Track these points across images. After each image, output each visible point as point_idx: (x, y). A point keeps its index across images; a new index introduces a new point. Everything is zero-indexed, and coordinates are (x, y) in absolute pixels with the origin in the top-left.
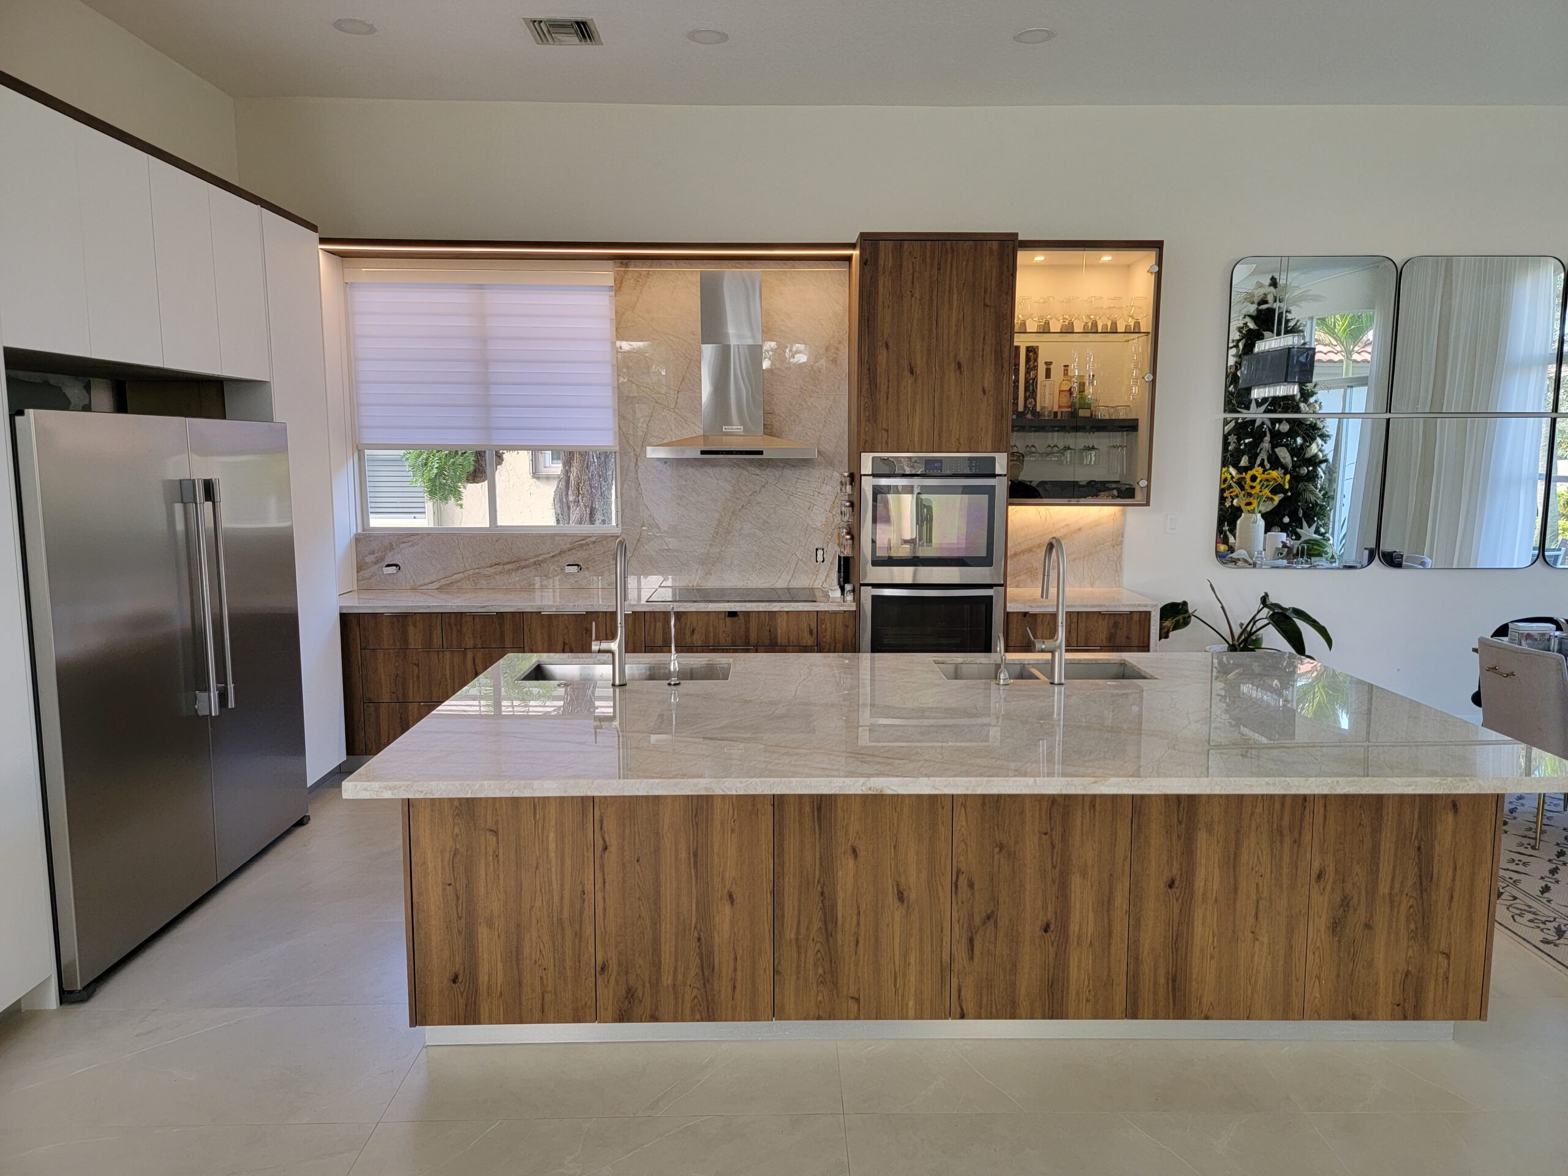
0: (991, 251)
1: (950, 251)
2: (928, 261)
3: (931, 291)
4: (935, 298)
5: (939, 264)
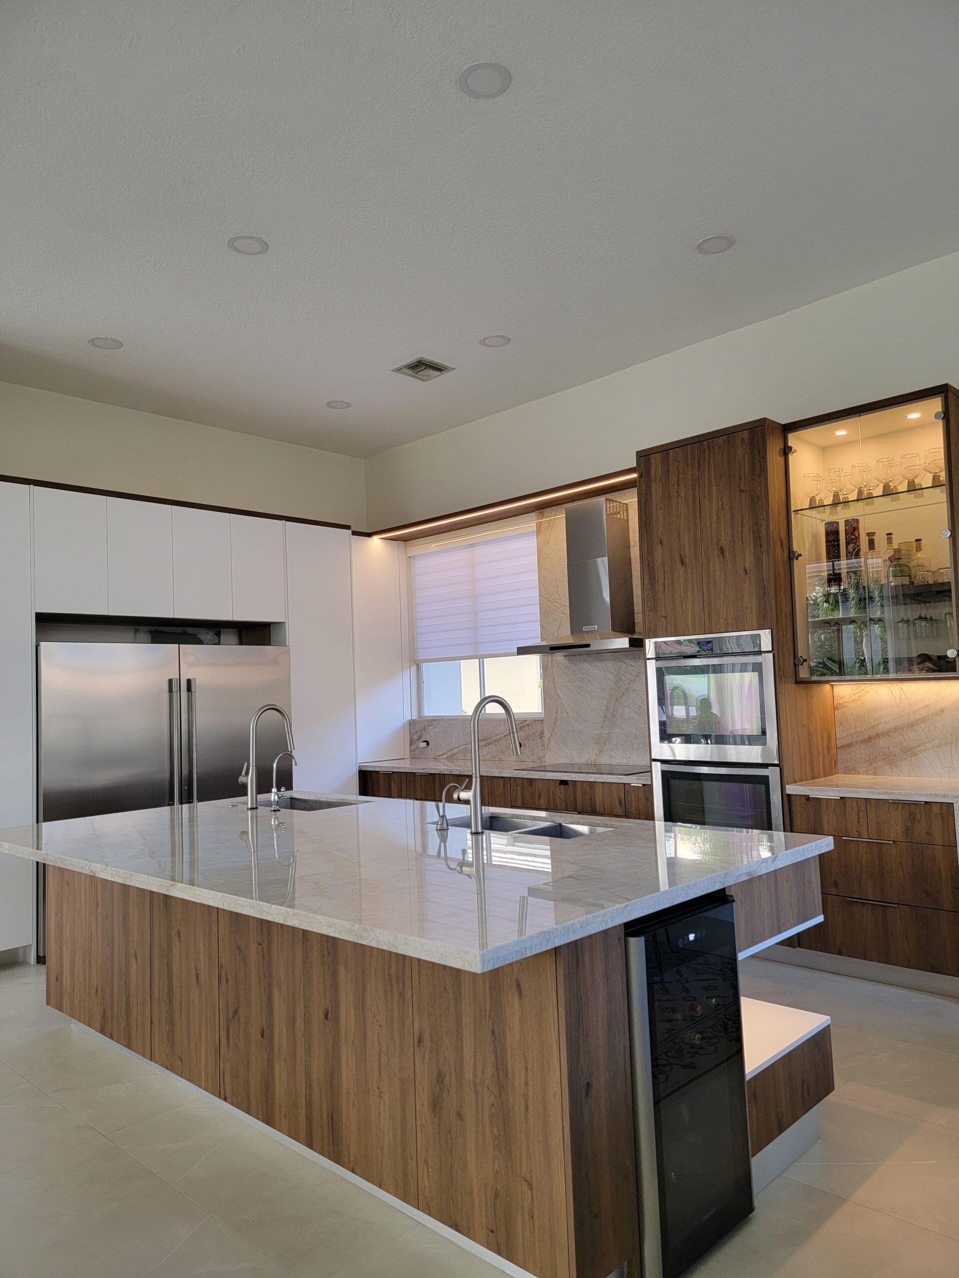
0: (743, 440)
1: (707, 450)
2: (690, 462)
3: (693, 489)
4: (697, 494)
5: (699, 463)
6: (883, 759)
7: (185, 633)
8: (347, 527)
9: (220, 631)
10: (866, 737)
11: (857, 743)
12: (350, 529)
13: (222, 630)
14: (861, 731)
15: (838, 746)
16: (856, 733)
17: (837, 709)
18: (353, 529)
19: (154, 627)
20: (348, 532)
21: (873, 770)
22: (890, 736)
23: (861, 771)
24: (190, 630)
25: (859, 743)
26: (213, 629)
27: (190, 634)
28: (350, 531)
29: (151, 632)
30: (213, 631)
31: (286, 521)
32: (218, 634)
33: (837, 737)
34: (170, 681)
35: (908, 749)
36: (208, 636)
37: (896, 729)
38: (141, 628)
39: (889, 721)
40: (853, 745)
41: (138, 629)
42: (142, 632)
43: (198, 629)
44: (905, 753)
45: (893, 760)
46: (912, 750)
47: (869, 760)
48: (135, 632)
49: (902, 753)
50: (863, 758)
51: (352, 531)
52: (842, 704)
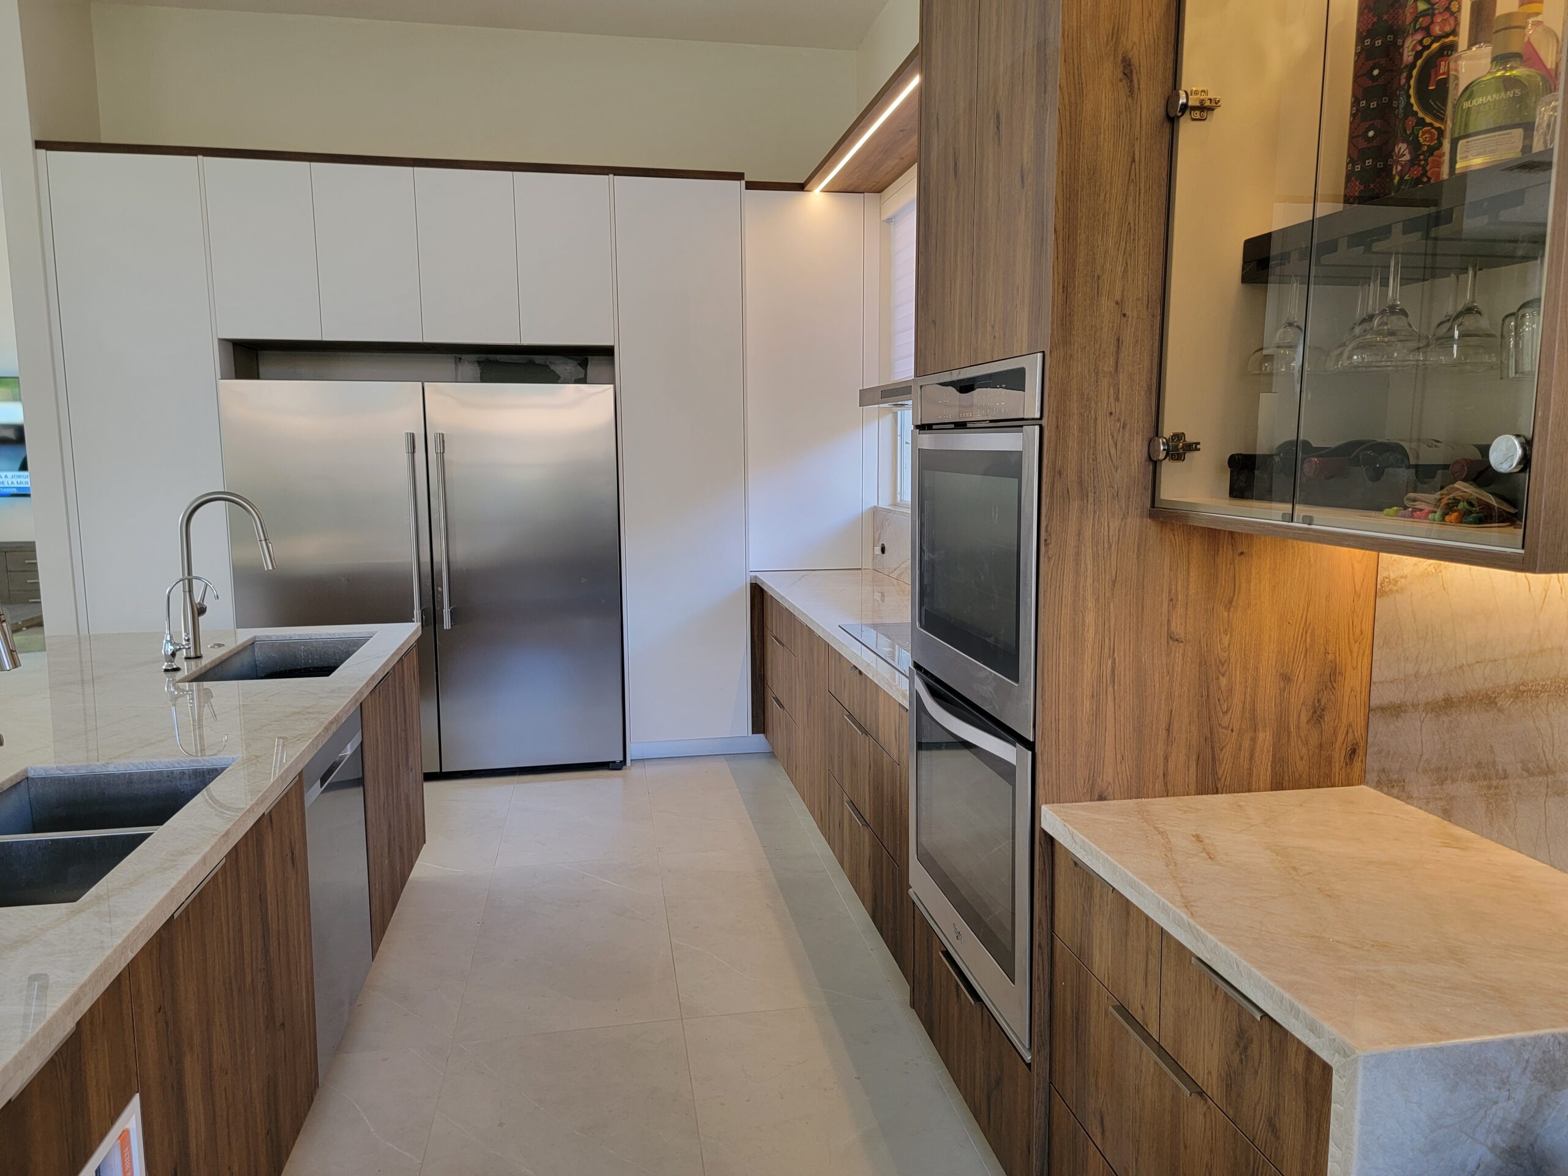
6: (1472, 779)
7: (531, 363)
8: (738, 176)
9: (587, 359)
10: (1439, 695)
11: (1415, 706)
12: (743, 179)
13: (589, 358)
14: (1430, 674)
15: (1374, 702)
16: (1417, 675)
17: (1384, 593)
18: (747, 178)
19: (483, 355)
20: (738, 185)
21: (1443, 803)
22: (1500, 710)
23: (1415, 795)
24: (538, 359)
25: (1421, 708)
26: (578, 357)
27: (541, 365)
28: (743, 182)
29: (479, 362)
30: (577, 360)
31: (614, 175)
32: (584, 365)
33: (1374, 679)
34: (412, 438)
35: (1544, 765)
36: (568, 368)
37: (1519, 693)
38: (464, 357)
39: (1505, 660)
40: (1405, 711)
41: (460, 359)
42: (466, 363)
43: (551, 358)
44: (1531, 779)
45: (1496, 788)
46: (1553, 773)
47: (1438, 769)
48: (456, 363)
49: (1525, 774)
50: (1424, 757)
51: (746, 182)
52: (1396, 582)
